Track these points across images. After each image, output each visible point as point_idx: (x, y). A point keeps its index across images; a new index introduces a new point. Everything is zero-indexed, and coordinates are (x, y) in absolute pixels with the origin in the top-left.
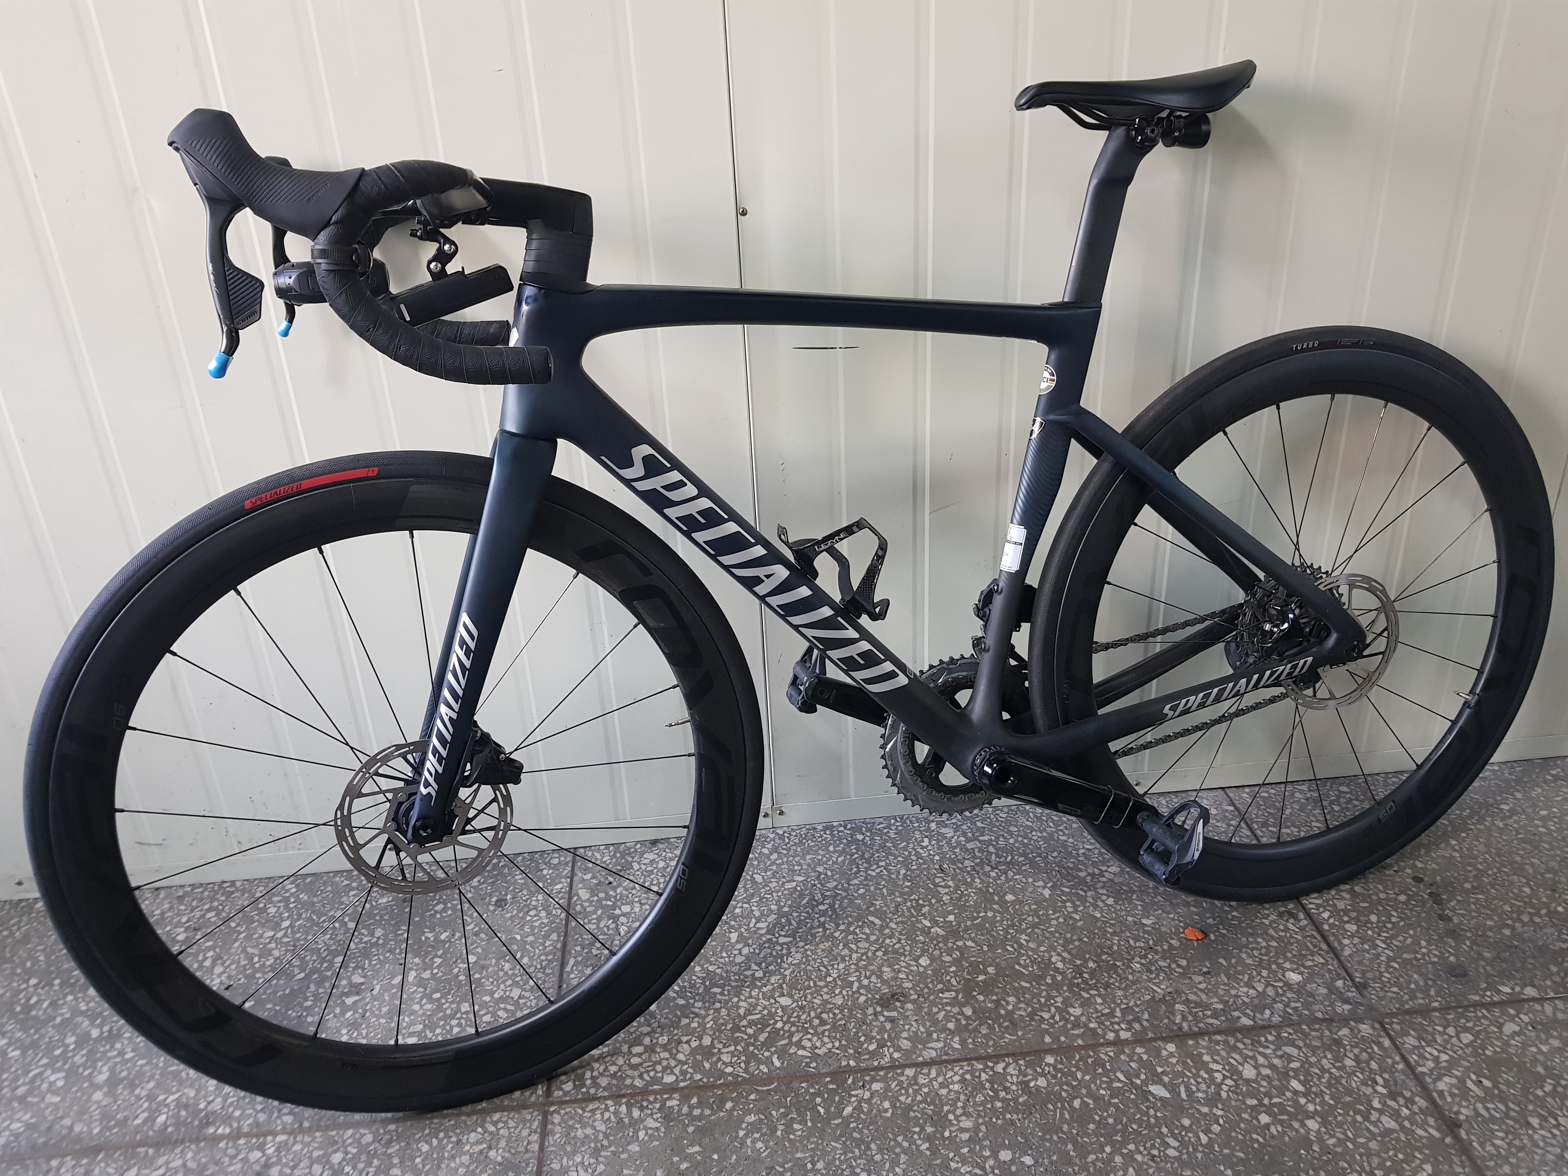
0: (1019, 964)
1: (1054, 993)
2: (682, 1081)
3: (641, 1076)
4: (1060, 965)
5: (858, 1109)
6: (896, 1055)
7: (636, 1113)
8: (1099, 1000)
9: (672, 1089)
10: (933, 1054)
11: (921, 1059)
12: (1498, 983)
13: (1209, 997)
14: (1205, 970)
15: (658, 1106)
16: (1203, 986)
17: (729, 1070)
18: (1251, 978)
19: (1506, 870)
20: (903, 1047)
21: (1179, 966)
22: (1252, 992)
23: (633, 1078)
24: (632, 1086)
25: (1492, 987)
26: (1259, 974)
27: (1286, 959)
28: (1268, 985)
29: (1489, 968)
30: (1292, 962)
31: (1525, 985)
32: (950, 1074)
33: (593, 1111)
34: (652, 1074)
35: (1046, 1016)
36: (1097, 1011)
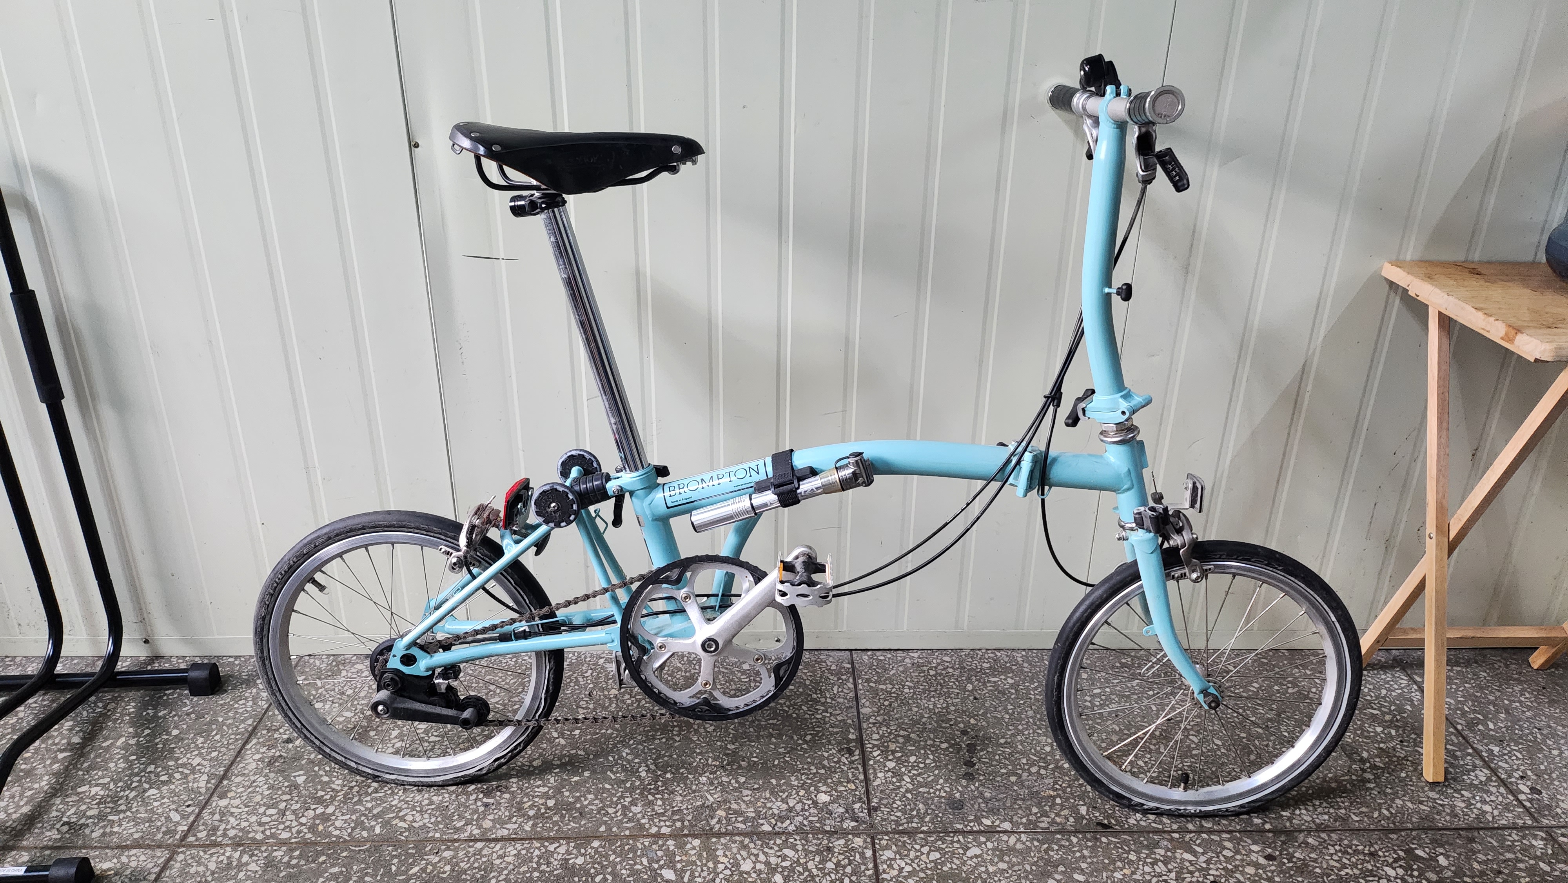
0: (611, 771)
1: (628, 794)
2: (295, 838)
3: (263, 832)
4: (643, 774)
5: (423, 870)
6: (476, 832)
7: (246, 858)
8: (659, 802)
9: (284, 843)
10: (506, 832)
11: (494, 836)
12: (983, 817)
13: (747, 807)
14: (756, 786)
15: (265, 854)
16: (746, 799)
17: (337, 833)
18: (790, 795)
19: (1039, 731)
20: (484, 826)
21: (737, 782)
22: (785, 806)
23: (256, 832)
24: (254, 839)
25: (977, 820)
26: (797, 793)
27: (825, 784)
28: (800, 801)
29: (983, 805)
30: (828, 786)
31: (1005, 820)
32: (511, 848)
33: (211, 855)
34: (273, 831)
35: (611, 811)
36: (653, 810)
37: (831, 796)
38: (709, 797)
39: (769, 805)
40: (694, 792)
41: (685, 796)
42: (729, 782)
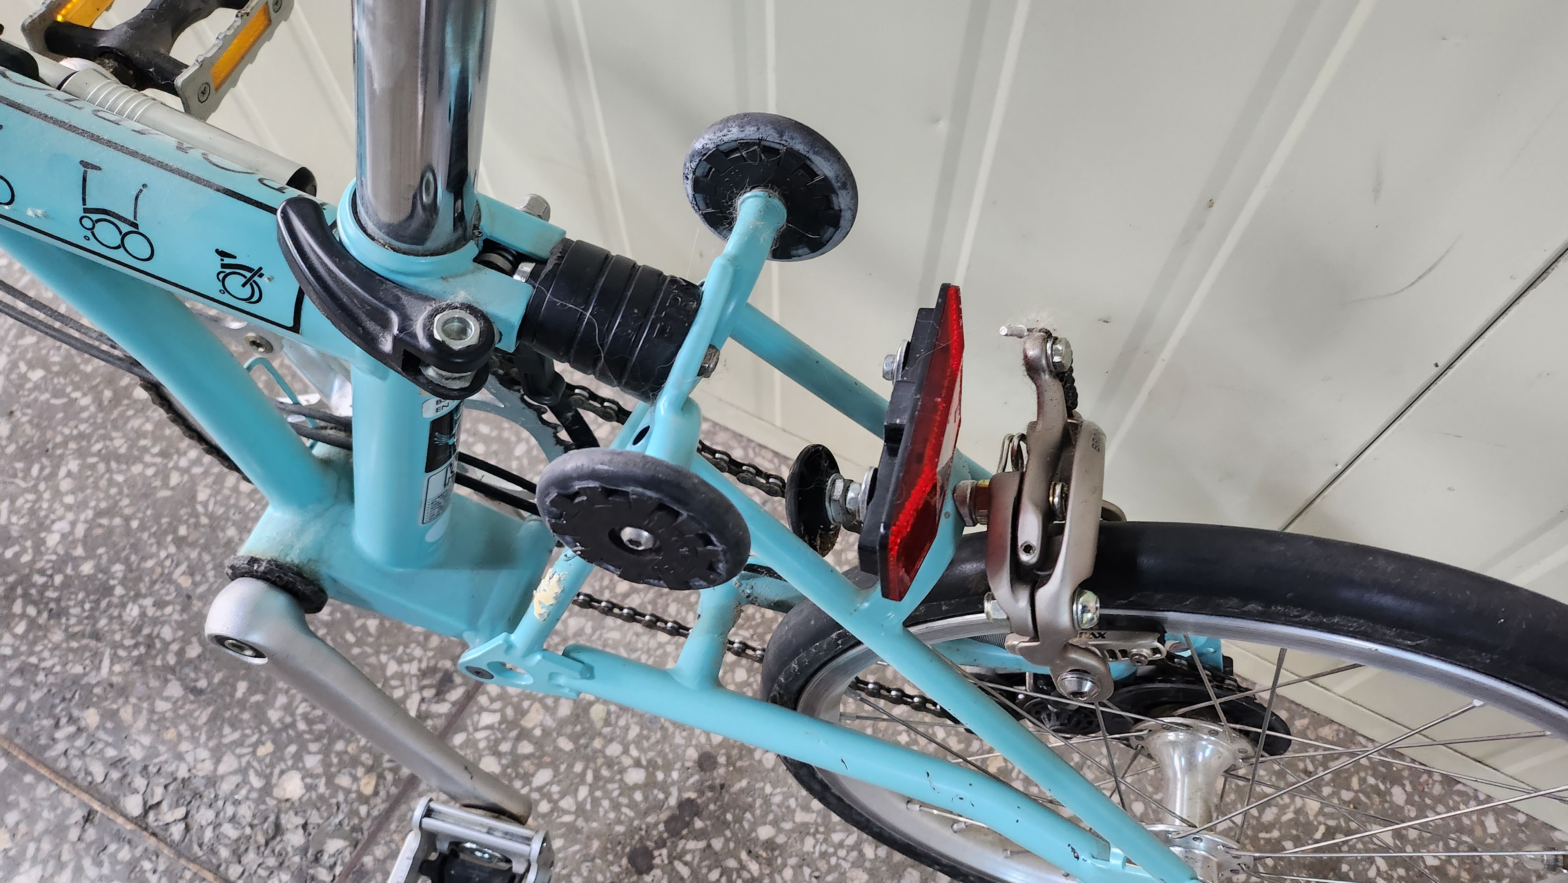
37: (309, 788)
38: (106, 663)
39: (184, 746)
40: (97, 636)
41: (73, 636)
42: (166, 645)
